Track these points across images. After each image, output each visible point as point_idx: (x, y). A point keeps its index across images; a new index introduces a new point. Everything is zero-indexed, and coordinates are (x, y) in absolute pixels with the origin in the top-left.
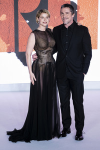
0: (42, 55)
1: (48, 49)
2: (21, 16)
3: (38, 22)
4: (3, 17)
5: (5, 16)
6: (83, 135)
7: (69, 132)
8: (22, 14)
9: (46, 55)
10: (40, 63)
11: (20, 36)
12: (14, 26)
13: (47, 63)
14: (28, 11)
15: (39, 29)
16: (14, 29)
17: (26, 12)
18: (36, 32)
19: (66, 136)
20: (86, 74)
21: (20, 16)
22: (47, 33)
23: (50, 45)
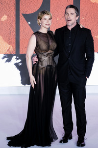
0: (43, 57)
1: (49, 52)
2: (23, 17)
3: (40, 24)
4: (4, 18)
5: (6, 16)
6: (85, 141)
7: (71, 138)
8: (23, 15)
9: (47, 58)
10: (40, 66)
11: (21, 38)
12: (15, 27)
13: (48, 66)
14: (30, 12)
15: (40, 31)
16: (15, 30)
17: (27, 13)
18: (37, 34)
19: (67, 142)
20: (88, 77)
21: (21, 17)
22: (49, 36)
23: (51, 47)
